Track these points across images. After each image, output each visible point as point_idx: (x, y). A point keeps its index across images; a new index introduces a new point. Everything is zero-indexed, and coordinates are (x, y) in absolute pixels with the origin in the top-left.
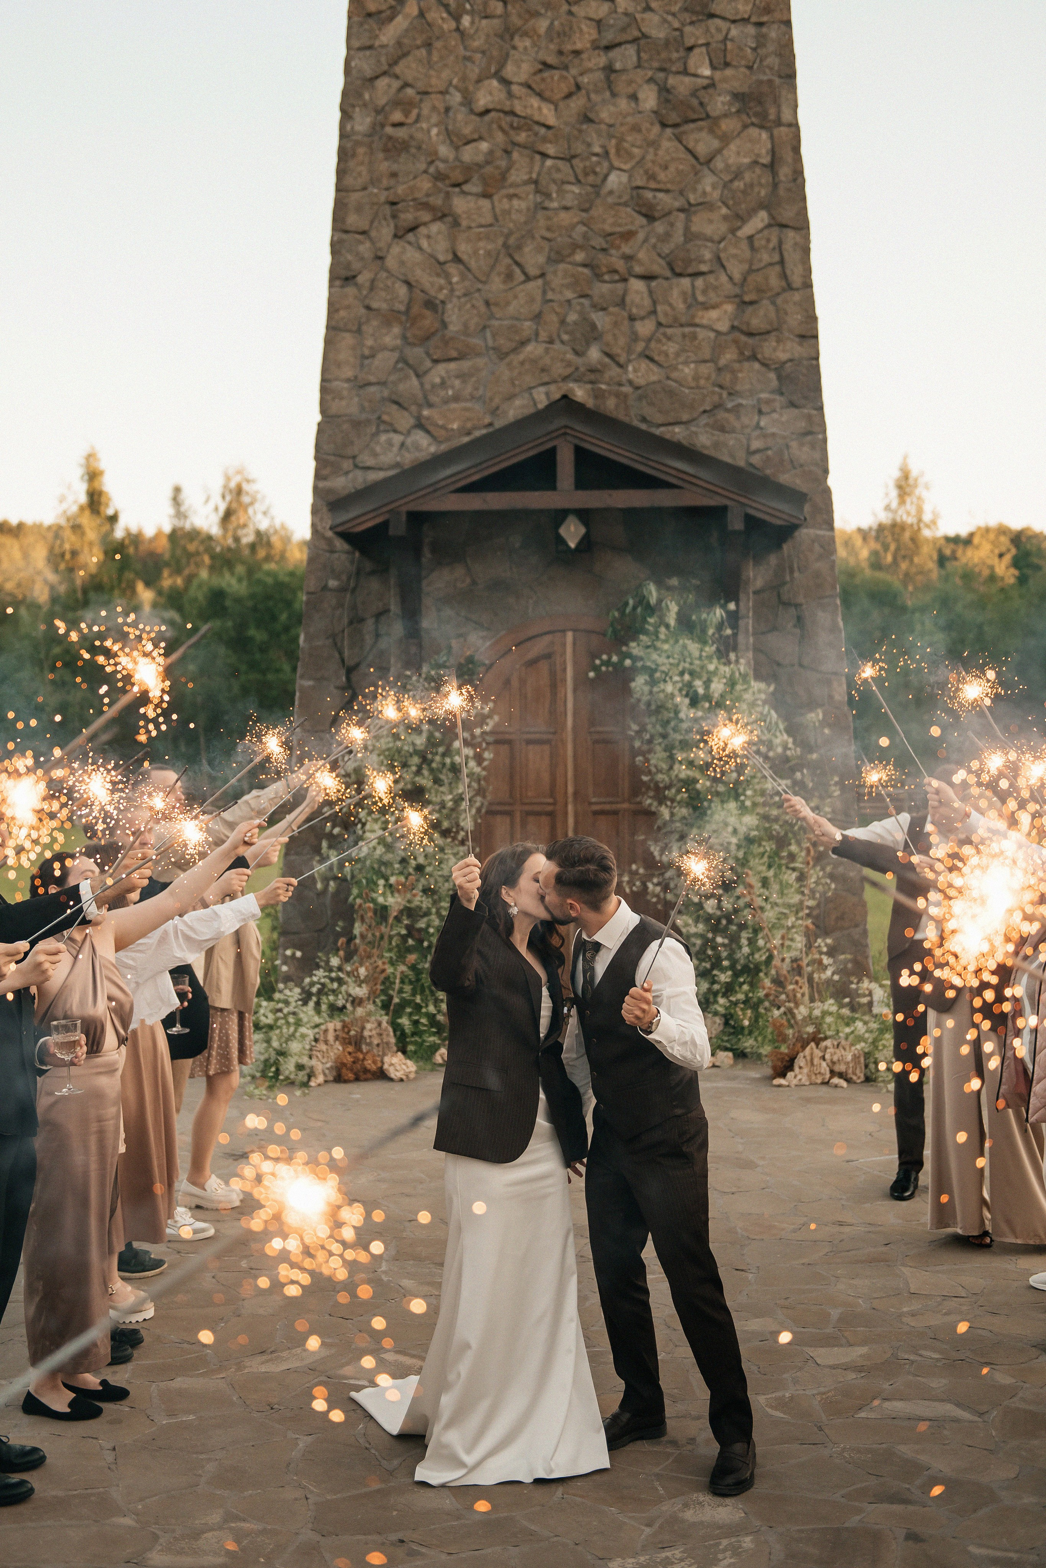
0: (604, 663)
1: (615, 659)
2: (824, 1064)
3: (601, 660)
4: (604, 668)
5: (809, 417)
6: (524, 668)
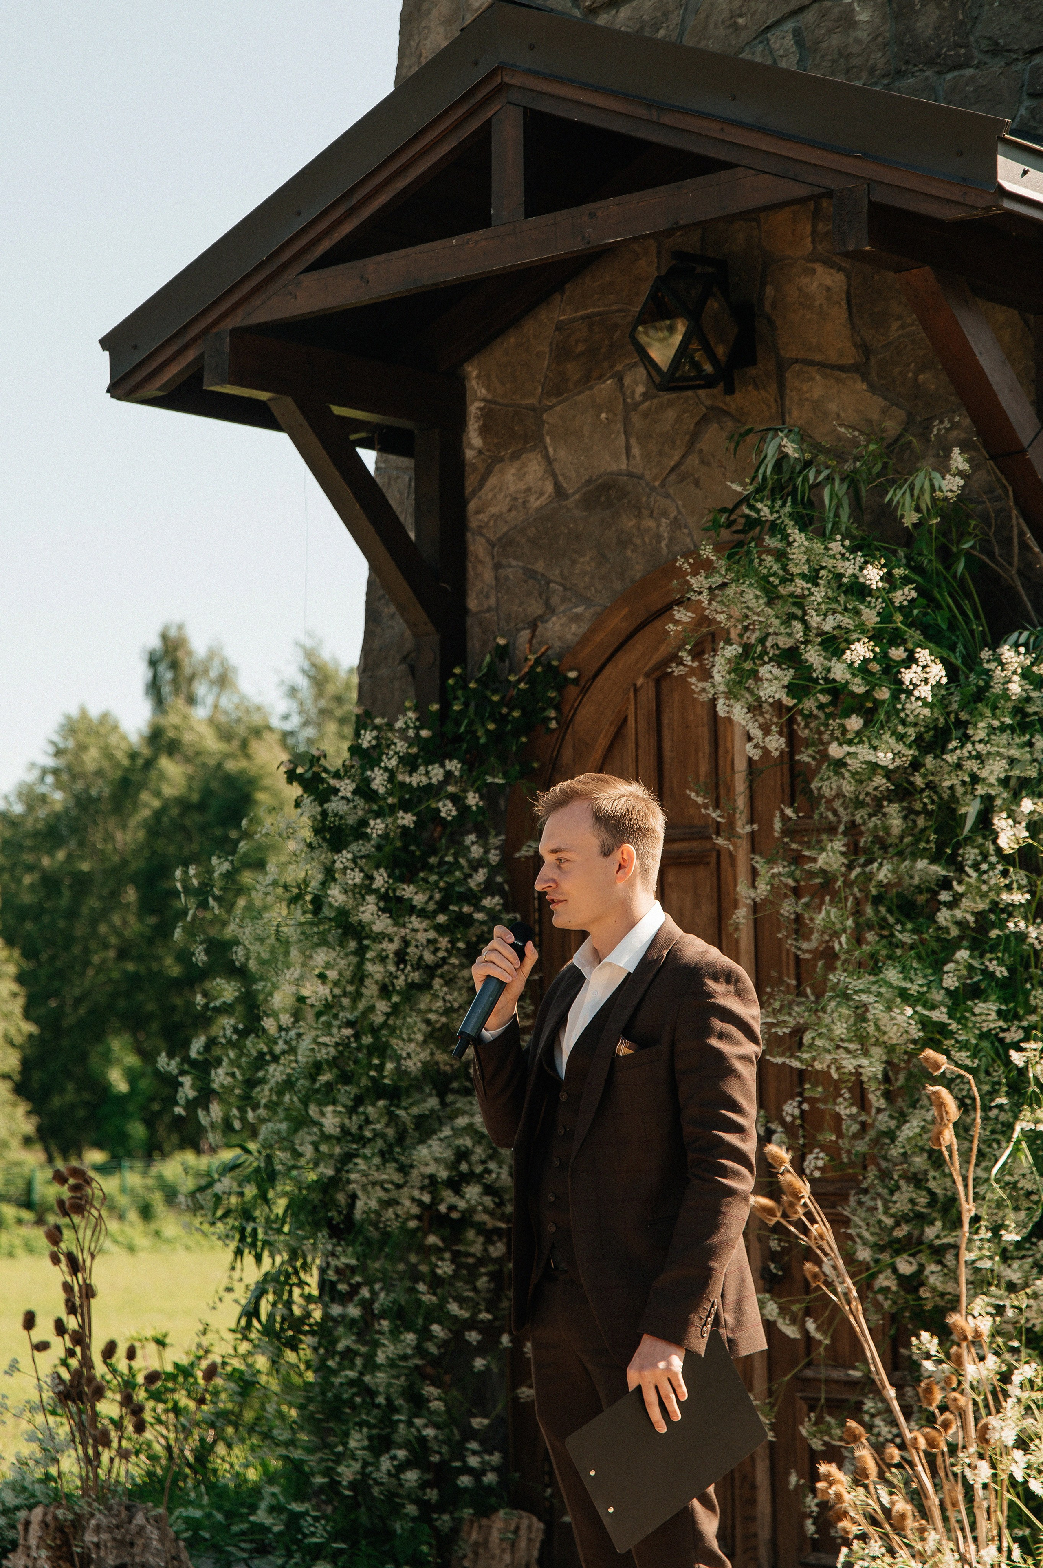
6: (652, 684)
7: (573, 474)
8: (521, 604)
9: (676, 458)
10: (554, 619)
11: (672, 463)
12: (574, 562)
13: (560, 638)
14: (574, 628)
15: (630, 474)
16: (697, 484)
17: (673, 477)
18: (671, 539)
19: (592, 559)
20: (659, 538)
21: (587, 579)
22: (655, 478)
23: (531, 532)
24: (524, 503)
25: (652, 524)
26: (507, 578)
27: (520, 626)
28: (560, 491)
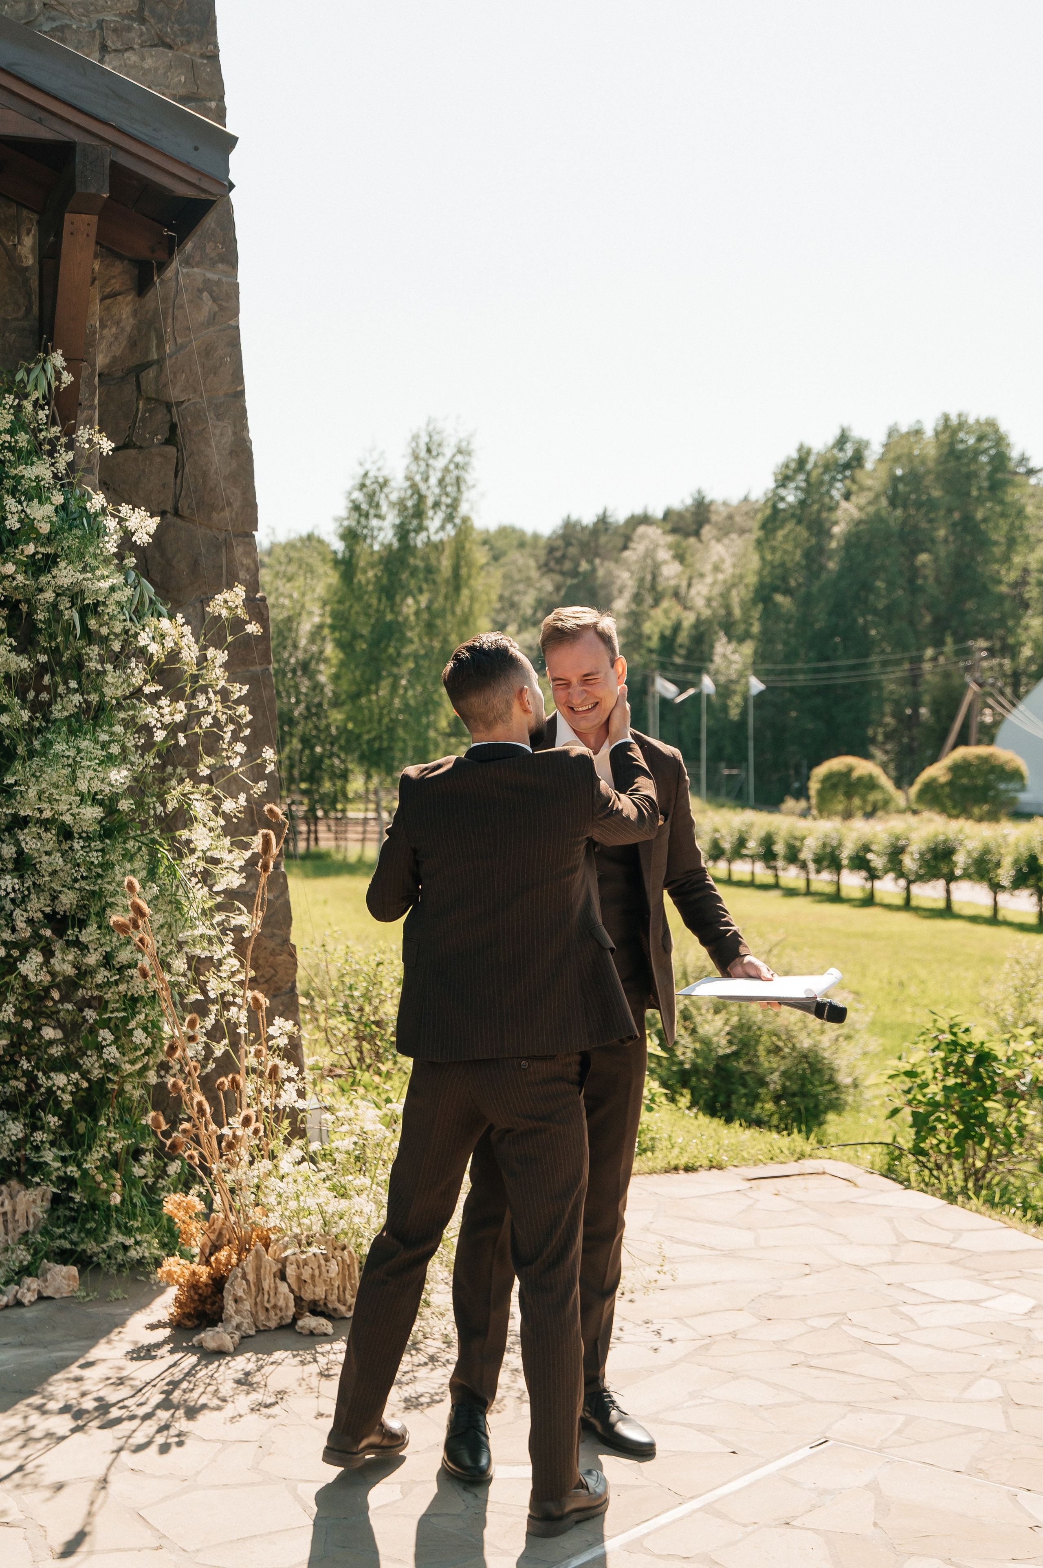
2: (283, 1288)
5: (192, 67)
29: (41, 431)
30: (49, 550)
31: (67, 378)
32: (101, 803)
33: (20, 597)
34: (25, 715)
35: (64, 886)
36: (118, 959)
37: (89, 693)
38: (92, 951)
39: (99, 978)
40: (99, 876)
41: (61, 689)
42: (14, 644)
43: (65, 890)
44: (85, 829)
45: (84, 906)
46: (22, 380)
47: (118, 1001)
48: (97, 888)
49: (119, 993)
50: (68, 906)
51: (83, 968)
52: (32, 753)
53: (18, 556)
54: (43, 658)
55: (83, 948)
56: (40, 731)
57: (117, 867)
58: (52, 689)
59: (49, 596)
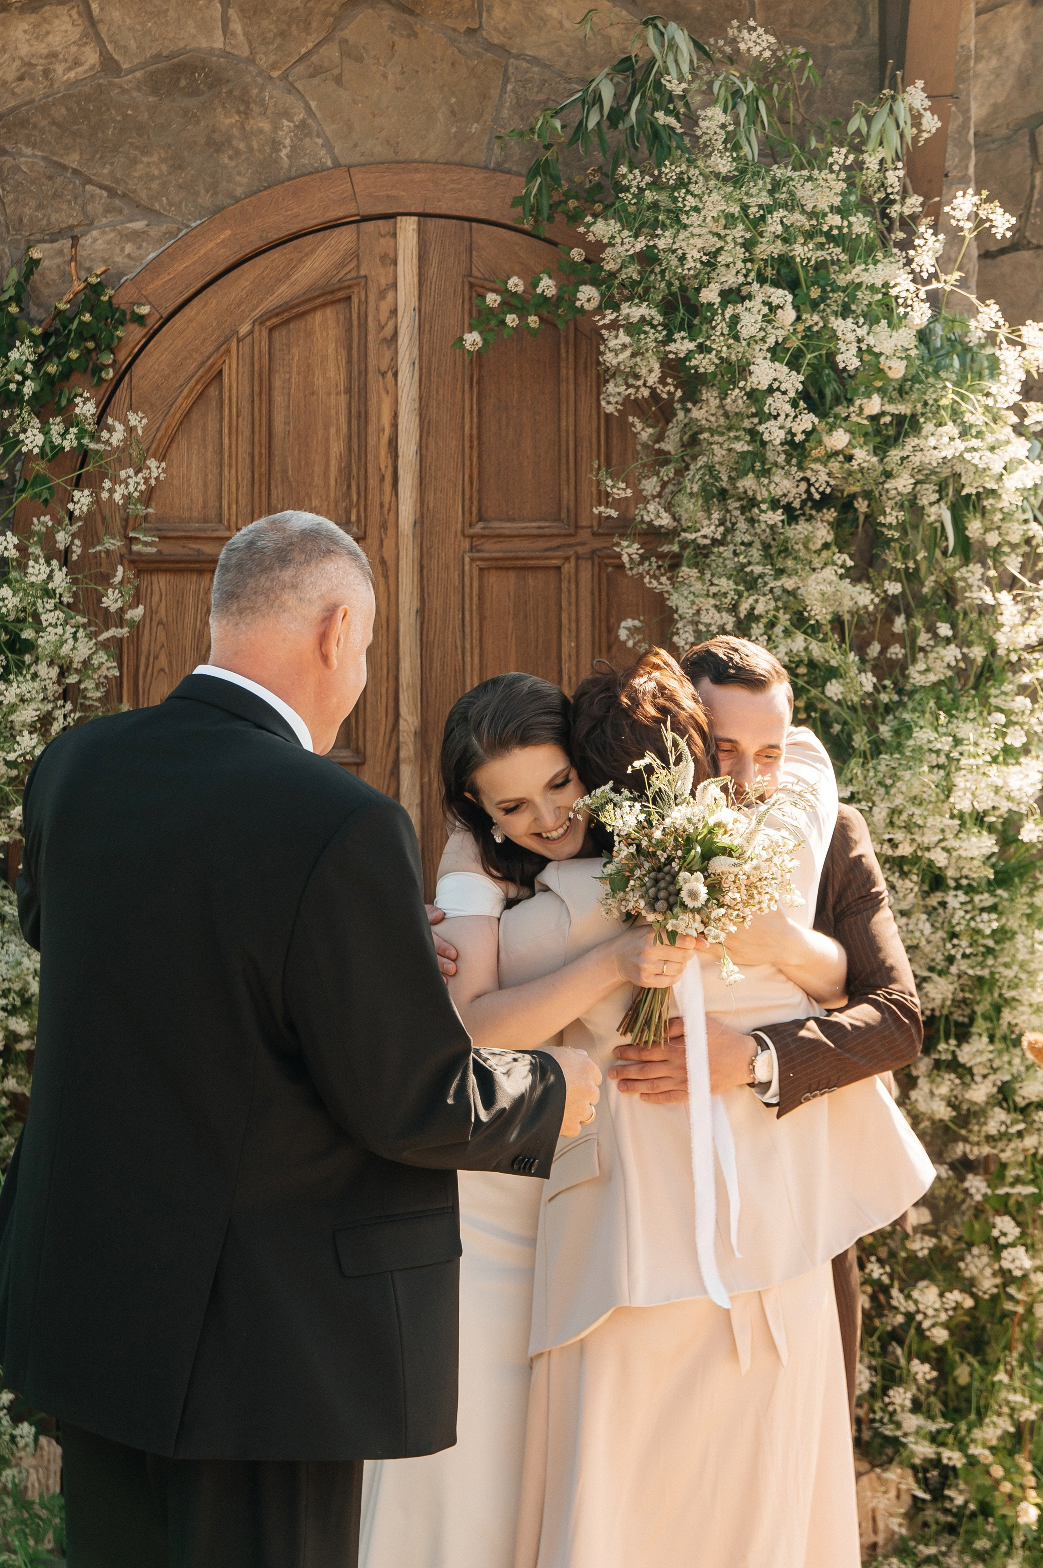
0: (511, 302)
1: (547, 286)
3: (503, 291)
4: (511, 320)
6: (265, 334)
7: (133, 45)
8: (40, 207)
9: (310, 45)
10: (95, 233)
11: (304, 51)
12: (134, 161)
13: (104, 261)
14: (129, 248)
15: (226, 54)
16: (338, 80)
17: (300, 68)
18: (294, 148)
19: (162, 160)
20: (276, 145)
21: (154, 185)
22: (274, 66)
23: (60, 112)
24: (46, 73)
25: (266, 126)
26: (17, 169)
27: (38, 236)
28: (109, 65)
29: (893, 202)
30: (903, 409)
31: (931, 123)
32: (991, 828)
33: (855, 488)
34: (868, 681)
35: (931, 969)
36: (1024, 1092)
37: (970, 645)
38: (978, 1078)
39: (992, 1127)
40: (989, 951)
41: (923, 639)
42: (850, 563)
43: (935, 976)
44: (965, 872)
45: (964, 1001)
46: (858, 132)
47: (1022, 1165)
48: (985, 973)
49: (1025, 1150)
50: (938, 1002)
51: (965, 1107)
52: (877, 747)
53: (854, 418)
54: (894, 588)
55: (963, 1072)
56: (888, 709)
57: (1020, 938)
58: (909, 639)
59: (903, 483)
